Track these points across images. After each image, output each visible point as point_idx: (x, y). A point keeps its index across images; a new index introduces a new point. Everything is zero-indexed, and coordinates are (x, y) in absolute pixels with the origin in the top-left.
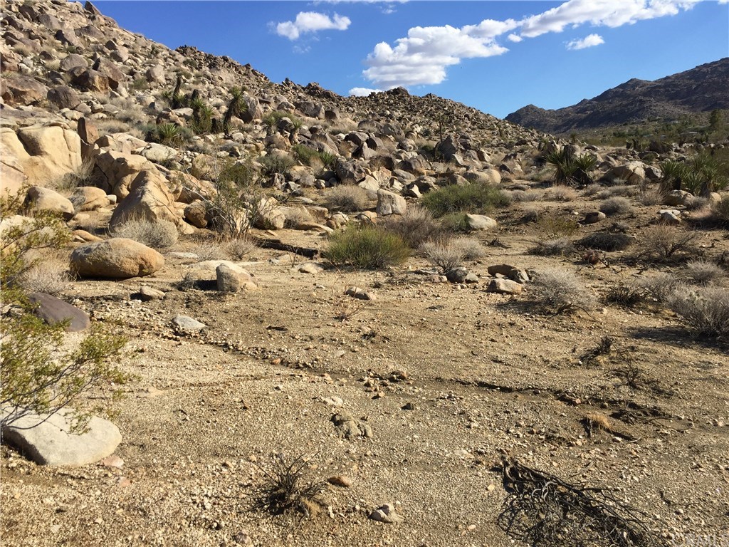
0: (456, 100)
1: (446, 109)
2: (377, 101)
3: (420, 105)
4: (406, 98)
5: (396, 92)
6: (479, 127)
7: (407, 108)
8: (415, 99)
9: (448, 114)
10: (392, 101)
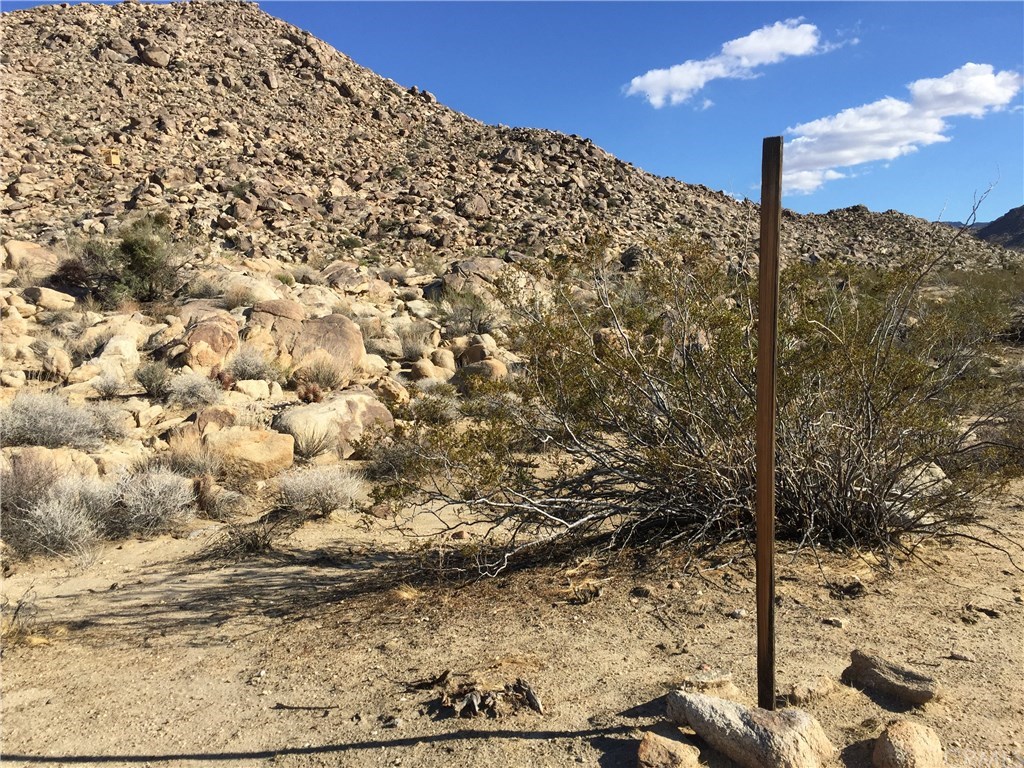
0: (917, 216)
1: (908, 226)
2: (836, 218)
3: (881, 222)
4: (866, 215)
5: (856, 209)
6: (939, 244)
7: (867, 226)
8: (875, 217)
9: (909, 232)
10: (851, 219)
